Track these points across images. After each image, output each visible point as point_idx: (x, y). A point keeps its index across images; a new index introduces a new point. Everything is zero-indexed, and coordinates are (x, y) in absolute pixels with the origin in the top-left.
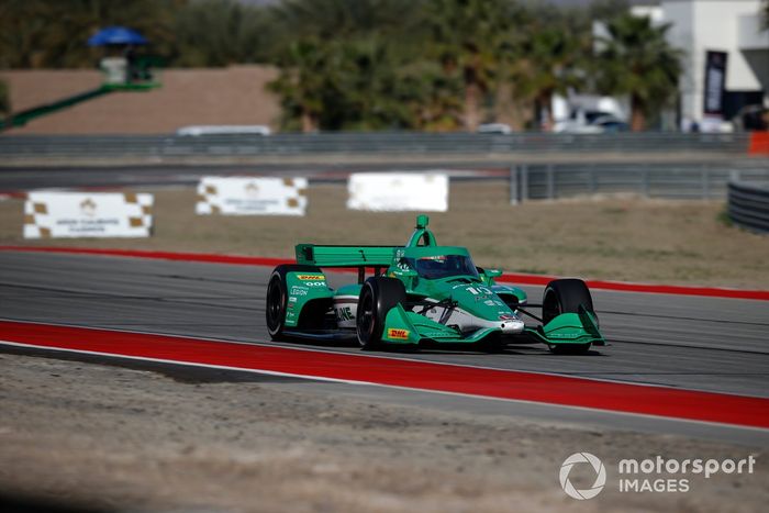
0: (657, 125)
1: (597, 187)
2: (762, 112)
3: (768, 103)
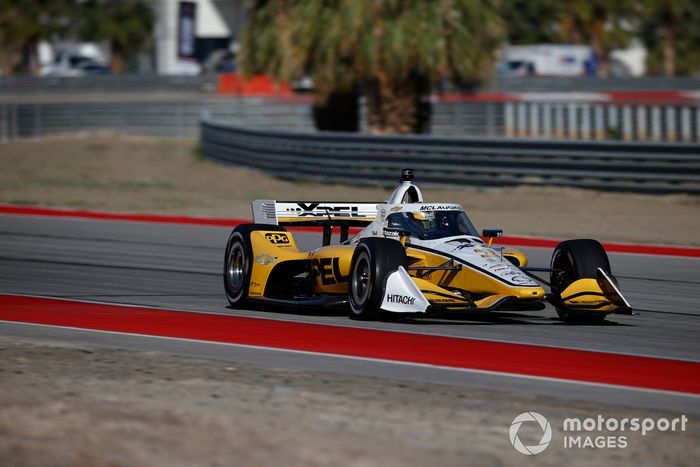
2: (230, 56)
3: (235, 47)
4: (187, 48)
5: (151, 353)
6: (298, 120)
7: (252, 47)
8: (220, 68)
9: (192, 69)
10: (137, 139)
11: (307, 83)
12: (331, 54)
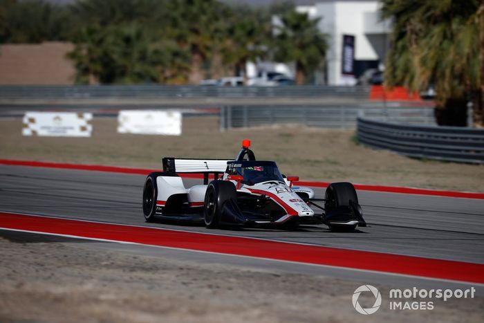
0: (312, 81)
1: (274, 120)
2: (379, 73)
3: (382, 67)
4: (349, 68)
5: (321, 277)
6: (425, 118)
7: (394, 68)
8: (371, 82)
9: (351, 81)
10: (314, 130)
11: (431, 92)
12: (448, 72)
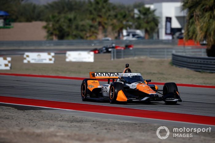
0: (152, 37)
1: (135, 55)
2: (182, 34)
3: (183, 31)
6: (202, 53)
7: (188, 31)
8: (178, 38)
9: (170, 37)
10: (153, 59)
11: (205, 42)
12: (212, 33)
